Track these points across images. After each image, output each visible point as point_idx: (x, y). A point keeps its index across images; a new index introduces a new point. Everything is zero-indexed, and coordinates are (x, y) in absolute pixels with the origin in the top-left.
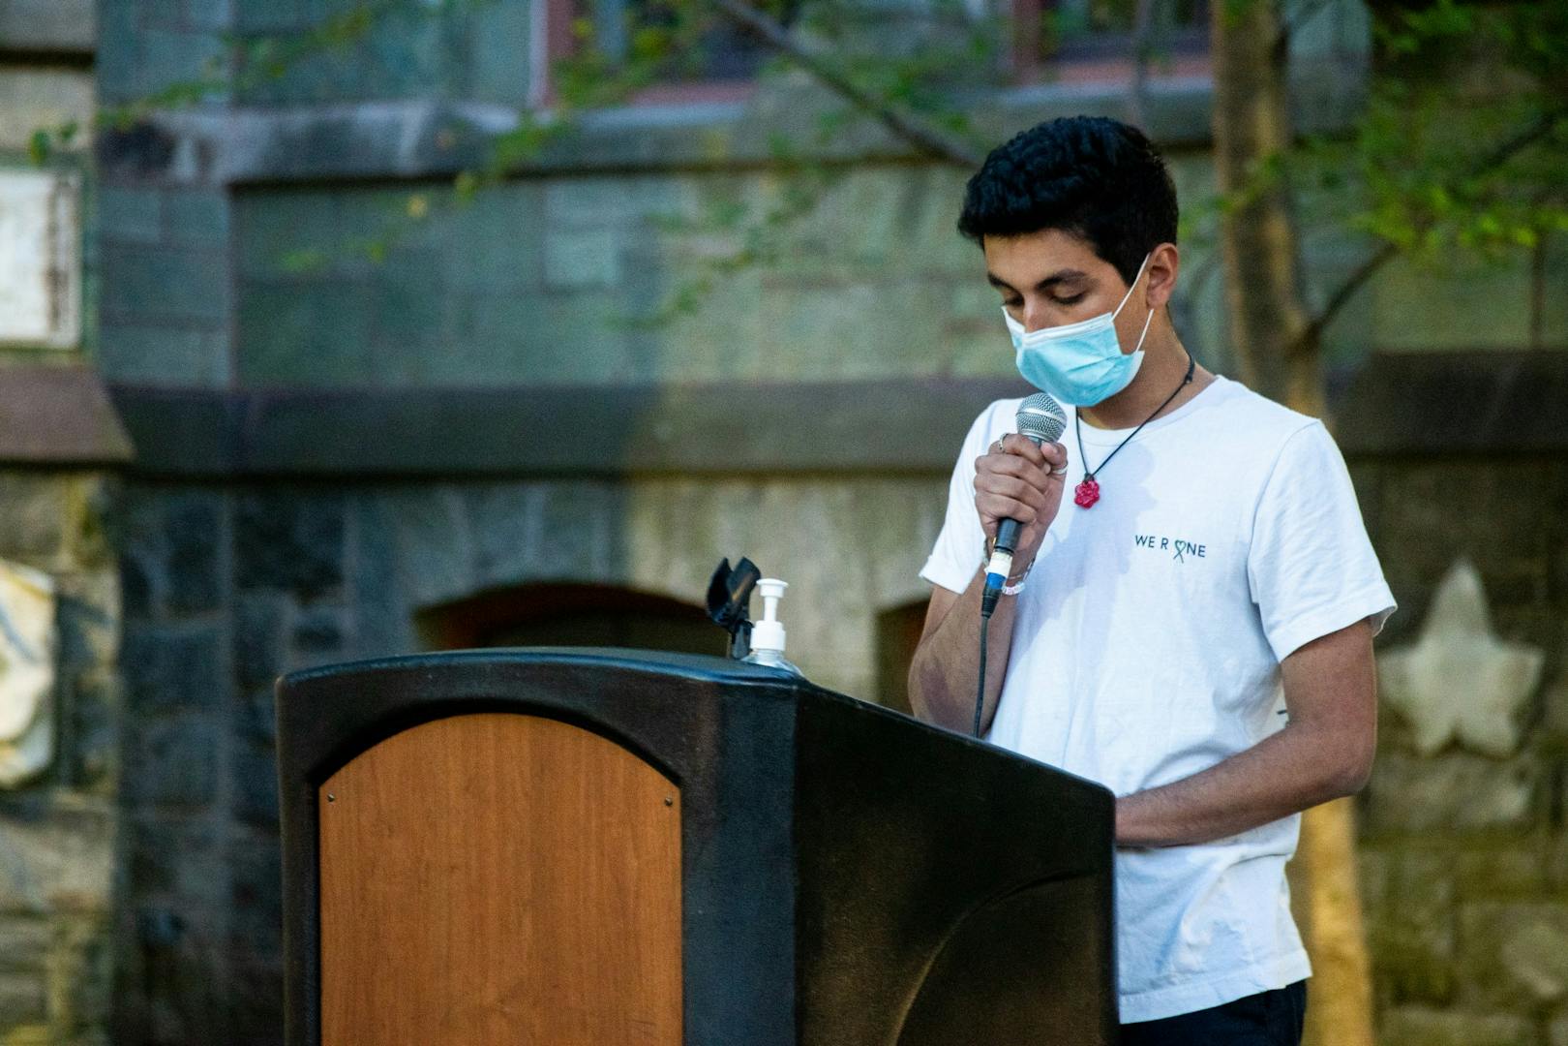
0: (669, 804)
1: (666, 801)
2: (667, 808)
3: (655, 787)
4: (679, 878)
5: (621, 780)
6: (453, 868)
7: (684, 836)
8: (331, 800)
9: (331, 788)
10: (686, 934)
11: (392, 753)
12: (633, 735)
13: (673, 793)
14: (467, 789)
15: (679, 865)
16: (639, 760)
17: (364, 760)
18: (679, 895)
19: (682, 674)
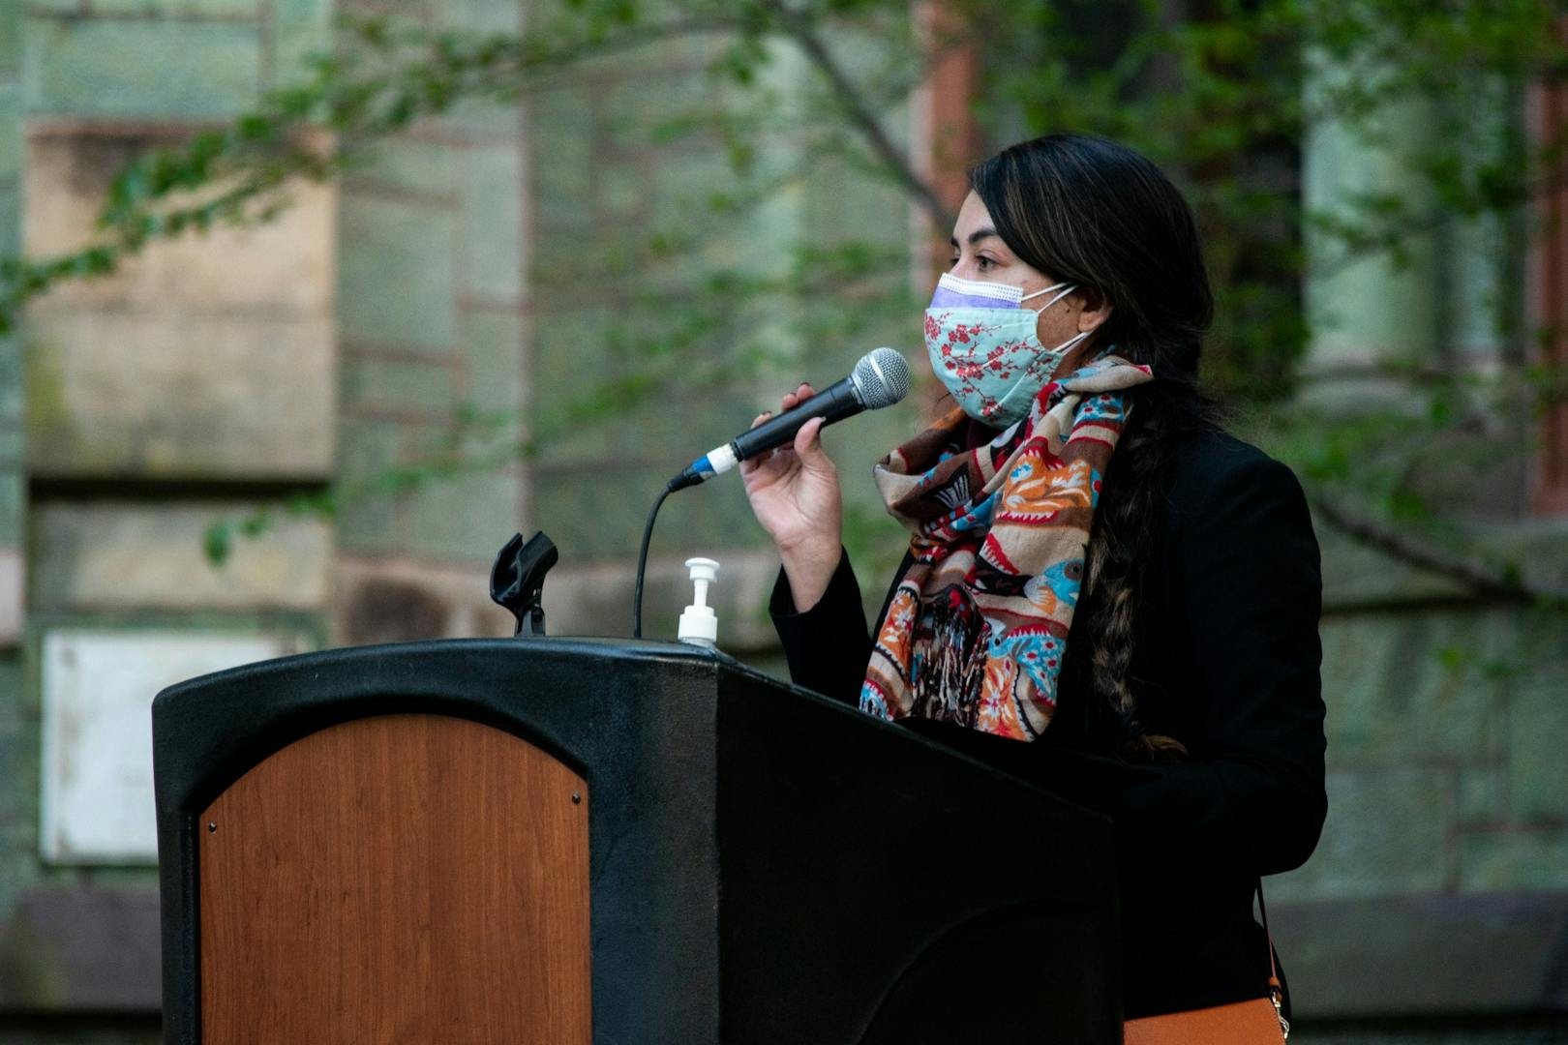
0: (577, 801)
1: (574, 798)
2: (574, 806)
3: (562, 784)
4: (587, 882)
5: (525, 780)
6: (344, 895)
7: (591, 835)
8: (212, 830)
9: (210, 817)
10: (596, 944)
11: (278, 770)
12: (537, 725)
13: (579, 788)
14: (360, 803)
15: (587, 869)
16: (544, 754)
17: (249, 779)
18: (587, 903)
19: (590, 650)
